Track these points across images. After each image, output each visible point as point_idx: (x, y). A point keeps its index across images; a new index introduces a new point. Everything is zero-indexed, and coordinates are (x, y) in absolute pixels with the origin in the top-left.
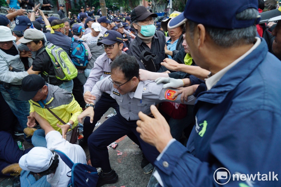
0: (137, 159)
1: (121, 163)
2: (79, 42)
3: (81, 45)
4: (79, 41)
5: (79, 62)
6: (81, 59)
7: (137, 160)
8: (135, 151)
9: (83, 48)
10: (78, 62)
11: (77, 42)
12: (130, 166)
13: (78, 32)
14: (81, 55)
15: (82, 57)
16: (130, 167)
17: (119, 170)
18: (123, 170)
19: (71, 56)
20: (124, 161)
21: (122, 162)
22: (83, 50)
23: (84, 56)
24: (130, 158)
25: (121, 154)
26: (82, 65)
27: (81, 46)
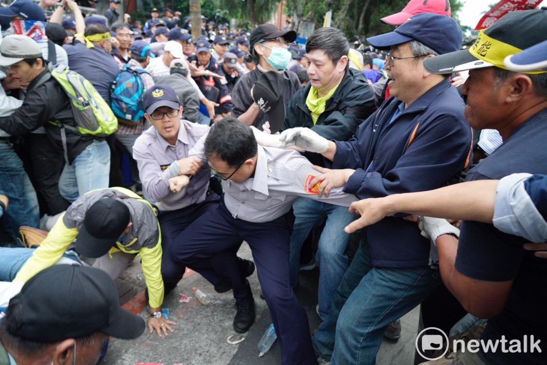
0: (215, 313)
1: (183, 319)
2: (135, 74)
3: (136, 79)
4: (136, 72)
5: (125, 111)
6: (130, 106)
7: (216, 315)
8: (215, 296)
9: (138, 85)
10: (123, 110)
11: (131, 72)
12: (199, 324)
13: (140, 56)
14: (132, 98)
15: (133, 101)
16: (200, 326)
17: (177, 331)
18: (185, 332)
19: (113, 96)
20: (189, 314)
21: (184, 316)
22: (137, 90)
23: (137, 100)
24: (202, 310)
25: (187, 301)
26: (129, 117)
27: (136, 81)
